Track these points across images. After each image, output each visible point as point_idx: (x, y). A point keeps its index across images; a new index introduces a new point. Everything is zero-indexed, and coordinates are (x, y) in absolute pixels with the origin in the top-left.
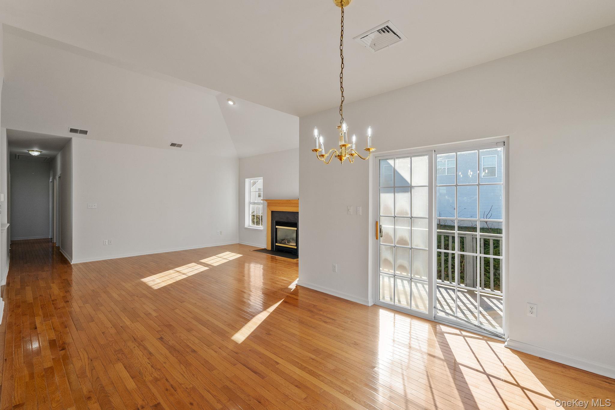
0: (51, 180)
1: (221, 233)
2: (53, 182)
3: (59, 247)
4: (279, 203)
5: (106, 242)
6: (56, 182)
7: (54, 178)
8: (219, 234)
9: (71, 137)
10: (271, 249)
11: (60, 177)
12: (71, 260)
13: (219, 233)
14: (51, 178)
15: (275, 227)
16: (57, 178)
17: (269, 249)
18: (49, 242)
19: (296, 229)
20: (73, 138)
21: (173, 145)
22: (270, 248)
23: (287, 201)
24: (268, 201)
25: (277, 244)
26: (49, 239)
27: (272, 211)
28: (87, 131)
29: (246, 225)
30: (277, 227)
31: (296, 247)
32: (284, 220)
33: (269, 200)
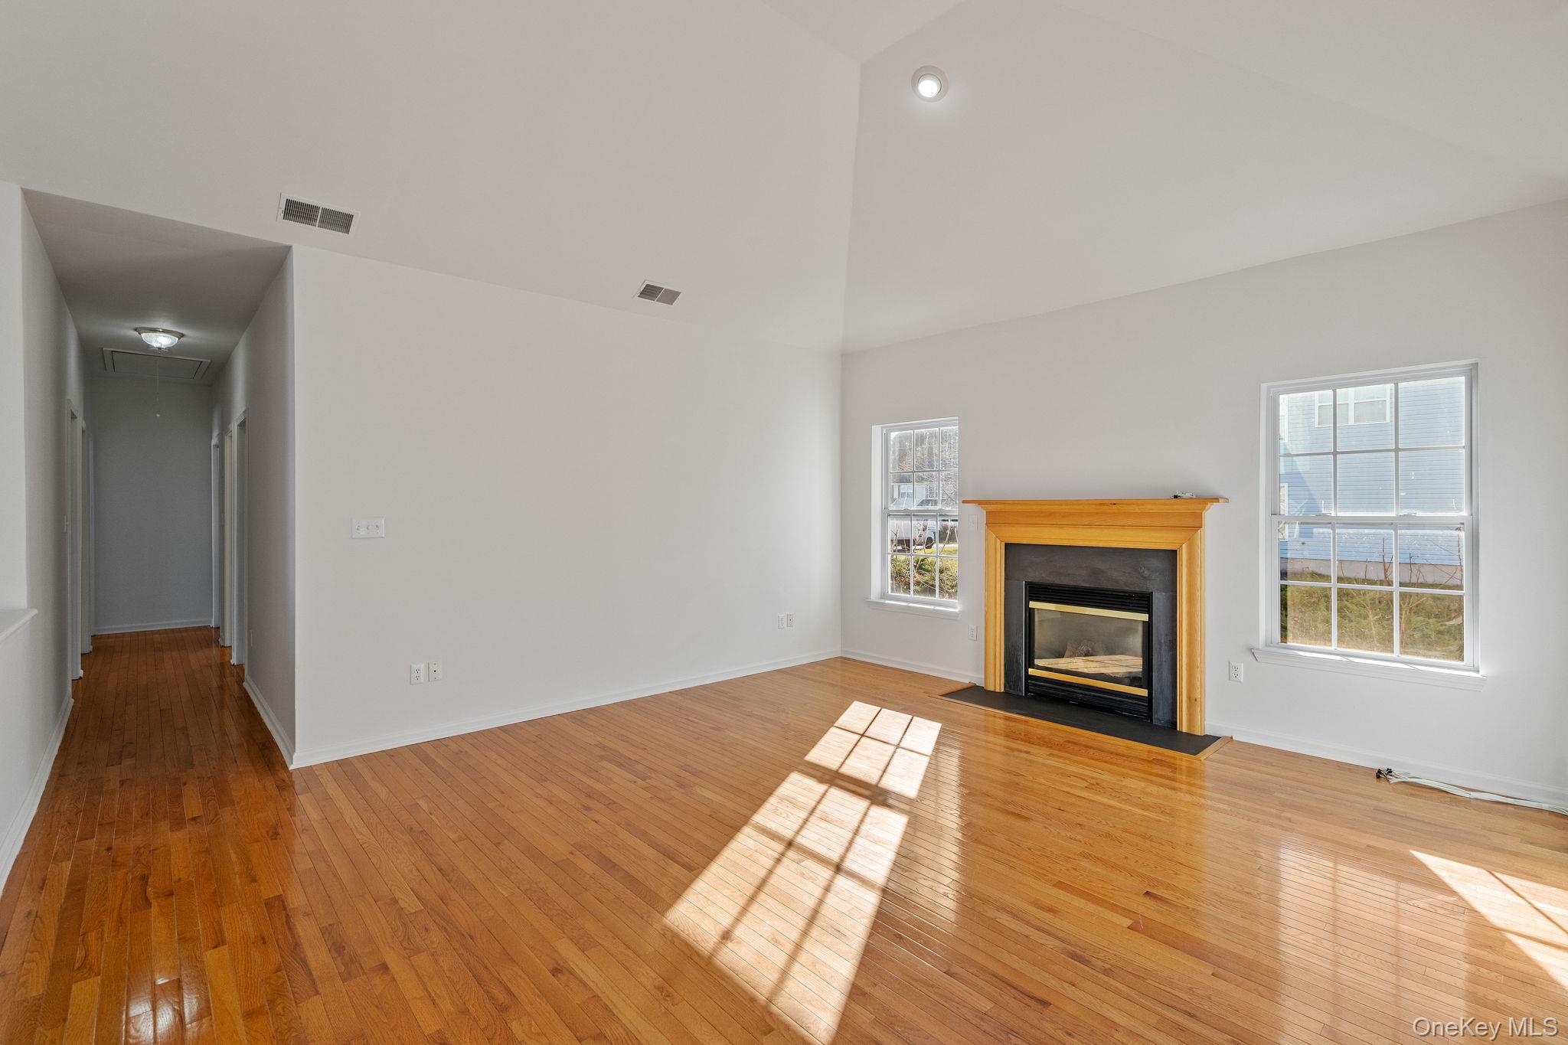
0: (214, 441)
1: (790, 620)
2: (221, 446)
3: (241, 666)
4: (1051, 514)
5: (418, 671)
6: (232, 446)
7: (224, 431)
8: (785, 625)
9: (288, 243)
10: (1002, 690)
11: (242, 425)
12: (289, 753)
13: (785, 620)
14: (215, 433)
15: (1027, 604)
16: (234, 427)
17: (997, 690)
18: (209, 646)
19: (1145, 617)
20: (293, 247)
21: (650, 292)
22: (997, 684)
23: (1104, 504)
24: (991, 508)
25: (1031, 671)
26: (208, 628)
27: (1007, 545)
28: (349, 218)
29: (875, 594)
30: (1033, 604)
31: (1144, 692)
32: (1077, 576)
33: (996, 502)
